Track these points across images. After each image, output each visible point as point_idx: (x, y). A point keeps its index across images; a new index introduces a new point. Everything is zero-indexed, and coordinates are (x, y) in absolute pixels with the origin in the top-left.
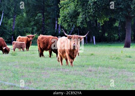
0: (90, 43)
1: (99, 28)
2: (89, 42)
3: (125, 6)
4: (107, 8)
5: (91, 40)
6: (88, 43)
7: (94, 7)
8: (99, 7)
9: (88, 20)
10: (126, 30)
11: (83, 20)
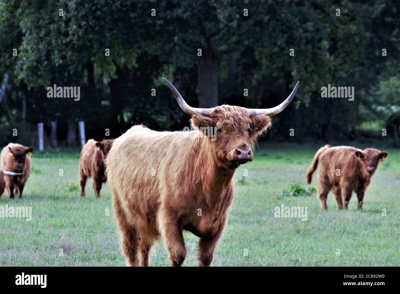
0: (67, 145)
1: (101, 91)
2: (64, 143)
3: (195, 11)
4: (130, 19)
5: (71, 136)
6: (59, 145)
7: (82, 13)
8: (99, 13)
9: (57, 61)
10: (200, 98)
11: (39, 61)
